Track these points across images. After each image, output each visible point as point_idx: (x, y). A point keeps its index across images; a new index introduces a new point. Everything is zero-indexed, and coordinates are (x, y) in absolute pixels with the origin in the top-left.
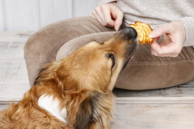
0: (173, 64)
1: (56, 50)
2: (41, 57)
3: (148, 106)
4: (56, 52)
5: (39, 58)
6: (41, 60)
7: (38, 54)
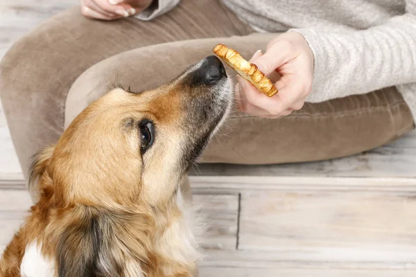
0: (342, 116)
1: (68, 82)
2: (34, 96)
3: (292, 194)
4: (69, 86)
5: (31, 100)
6: (34, 104)
7: (28, 90)
